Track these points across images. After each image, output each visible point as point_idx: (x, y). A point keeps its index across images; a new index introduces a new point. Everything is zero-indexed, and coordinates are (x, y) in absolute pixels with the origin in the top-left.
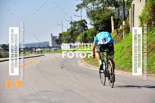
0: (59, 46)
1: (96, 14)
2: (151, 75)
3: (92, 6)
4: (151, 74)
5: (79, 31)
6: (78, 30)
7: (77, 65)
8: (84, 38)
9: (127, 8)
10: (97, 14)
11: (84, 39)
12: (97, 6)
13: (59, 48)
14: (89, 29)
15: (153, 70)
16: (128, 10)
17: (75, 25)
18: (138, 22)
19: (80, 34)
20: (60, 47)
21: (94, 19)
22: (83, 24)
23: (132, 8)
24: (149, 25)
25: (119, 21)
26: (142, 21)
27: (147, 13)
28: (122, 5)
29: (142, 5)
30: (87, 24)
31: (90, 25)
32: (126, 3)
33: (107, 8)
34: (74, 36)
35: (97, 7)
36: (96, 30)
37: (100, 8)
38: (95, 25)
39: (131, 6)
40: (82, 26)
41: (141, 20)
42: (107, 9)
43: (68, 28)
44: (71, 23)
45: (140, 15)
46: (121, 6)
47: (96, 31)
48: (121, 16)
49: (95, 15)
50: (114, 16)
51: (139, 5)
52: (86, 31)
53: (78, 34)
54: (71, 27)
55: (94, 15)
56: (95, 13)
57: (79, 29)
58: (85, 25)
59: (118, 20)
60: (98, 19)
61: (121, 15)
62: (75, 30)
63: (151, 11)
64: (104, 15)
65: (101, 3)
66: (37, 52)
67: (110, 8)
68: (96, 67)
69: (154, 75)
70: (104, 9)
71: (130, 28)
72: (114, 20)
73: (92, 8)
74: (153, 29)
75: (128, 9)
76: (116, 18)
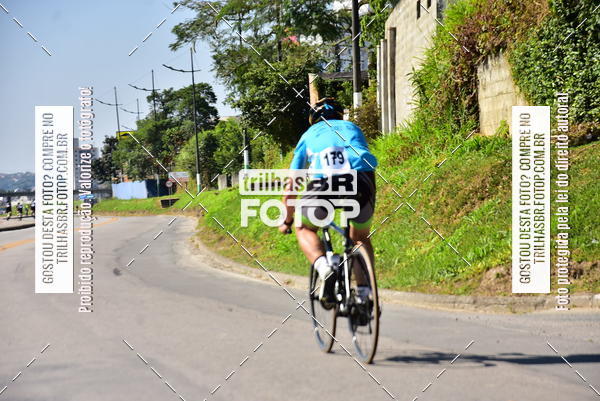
0: (103, 186)
1: (249, 62)
2: (460, 298)
3: (235, 34)
4: (459, 295)
5: (186, 127)
6: (179, 124)
7: (175, 263)
8: (203, 156)
9: (368, 44)
10: (254, 65)
11: (206, 160)
12: (256, 30)
13: (107, 195)
14: (224, 122)
15: (467, 279)
16: (373, 50)
17: (168, 104)
18: (410, 97)
19: (188, 139)
20: (110, 191)
21: (243, 81)
22: (199, 101)
23: (386, 41)
24: (452, 109)
25: (338, 93)
26: (423, 91)
27: (444, 63)
28: (349, 31)
29: (425, 33)
30: (217, 102)
31: (229, 106)
32: (363, 23)
33: (293, 38)
34: (164, 146)
35: (256, 35)
36: (251, 125)
37: (266, 41)
38: (248, 107)
39: (384, 34)
40: (197, 109)
41: (423, 89)
42: (291, 42)
43: (143, 117)
44: (154, 96)
45: (418, 68)
46: (347, 35)
47: (250, 130)
48: (346, 73)
49: (245, 67)
50: (318, 70)
51: (412, 31)
52: (213, 128)
53: (181, 140)
54: (154, 112)
55: (242, 68)
56: (246, 60)
57: (185, 122)
58: (207, 104)
59: (336, 86)
60: (259, 81)
61: (345, 66)
62: (169, 125)
63: (458, 55)
64: (282, 65)
65: (271, 21)
66: (14, 210)
67: (303, 39)
68: (250, 269)
69: (468, 300)
70: (280, 43)
71: (380, 118)
72: (321, 87)
73: (234, 39)
74: (465, 123)
75: (372, 47)
76: (328, 80)
